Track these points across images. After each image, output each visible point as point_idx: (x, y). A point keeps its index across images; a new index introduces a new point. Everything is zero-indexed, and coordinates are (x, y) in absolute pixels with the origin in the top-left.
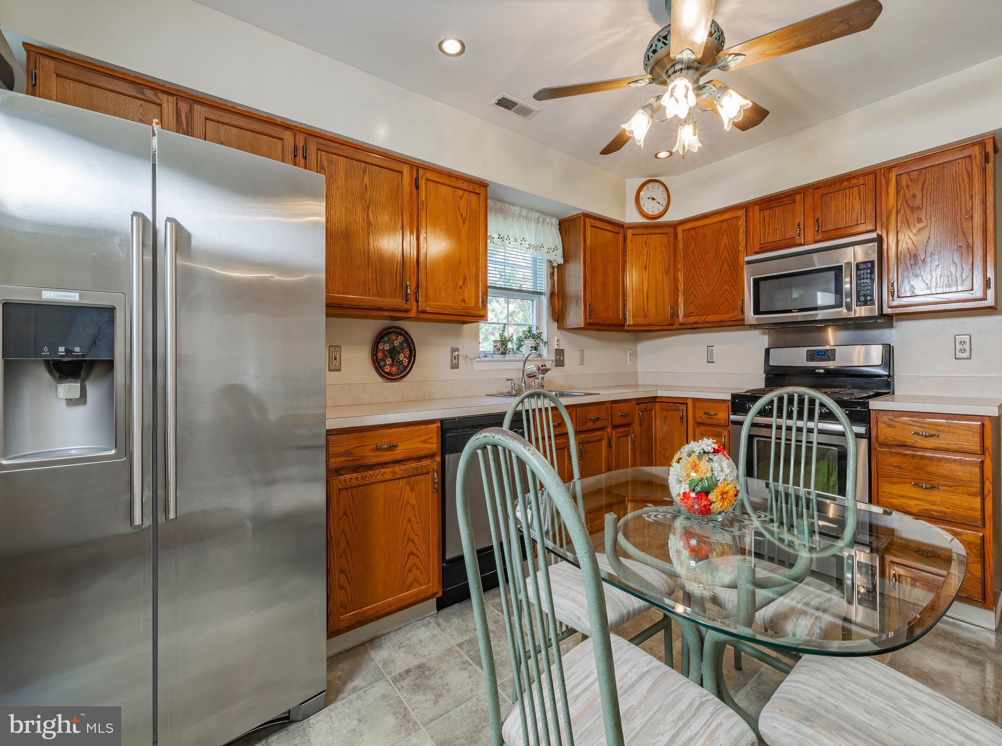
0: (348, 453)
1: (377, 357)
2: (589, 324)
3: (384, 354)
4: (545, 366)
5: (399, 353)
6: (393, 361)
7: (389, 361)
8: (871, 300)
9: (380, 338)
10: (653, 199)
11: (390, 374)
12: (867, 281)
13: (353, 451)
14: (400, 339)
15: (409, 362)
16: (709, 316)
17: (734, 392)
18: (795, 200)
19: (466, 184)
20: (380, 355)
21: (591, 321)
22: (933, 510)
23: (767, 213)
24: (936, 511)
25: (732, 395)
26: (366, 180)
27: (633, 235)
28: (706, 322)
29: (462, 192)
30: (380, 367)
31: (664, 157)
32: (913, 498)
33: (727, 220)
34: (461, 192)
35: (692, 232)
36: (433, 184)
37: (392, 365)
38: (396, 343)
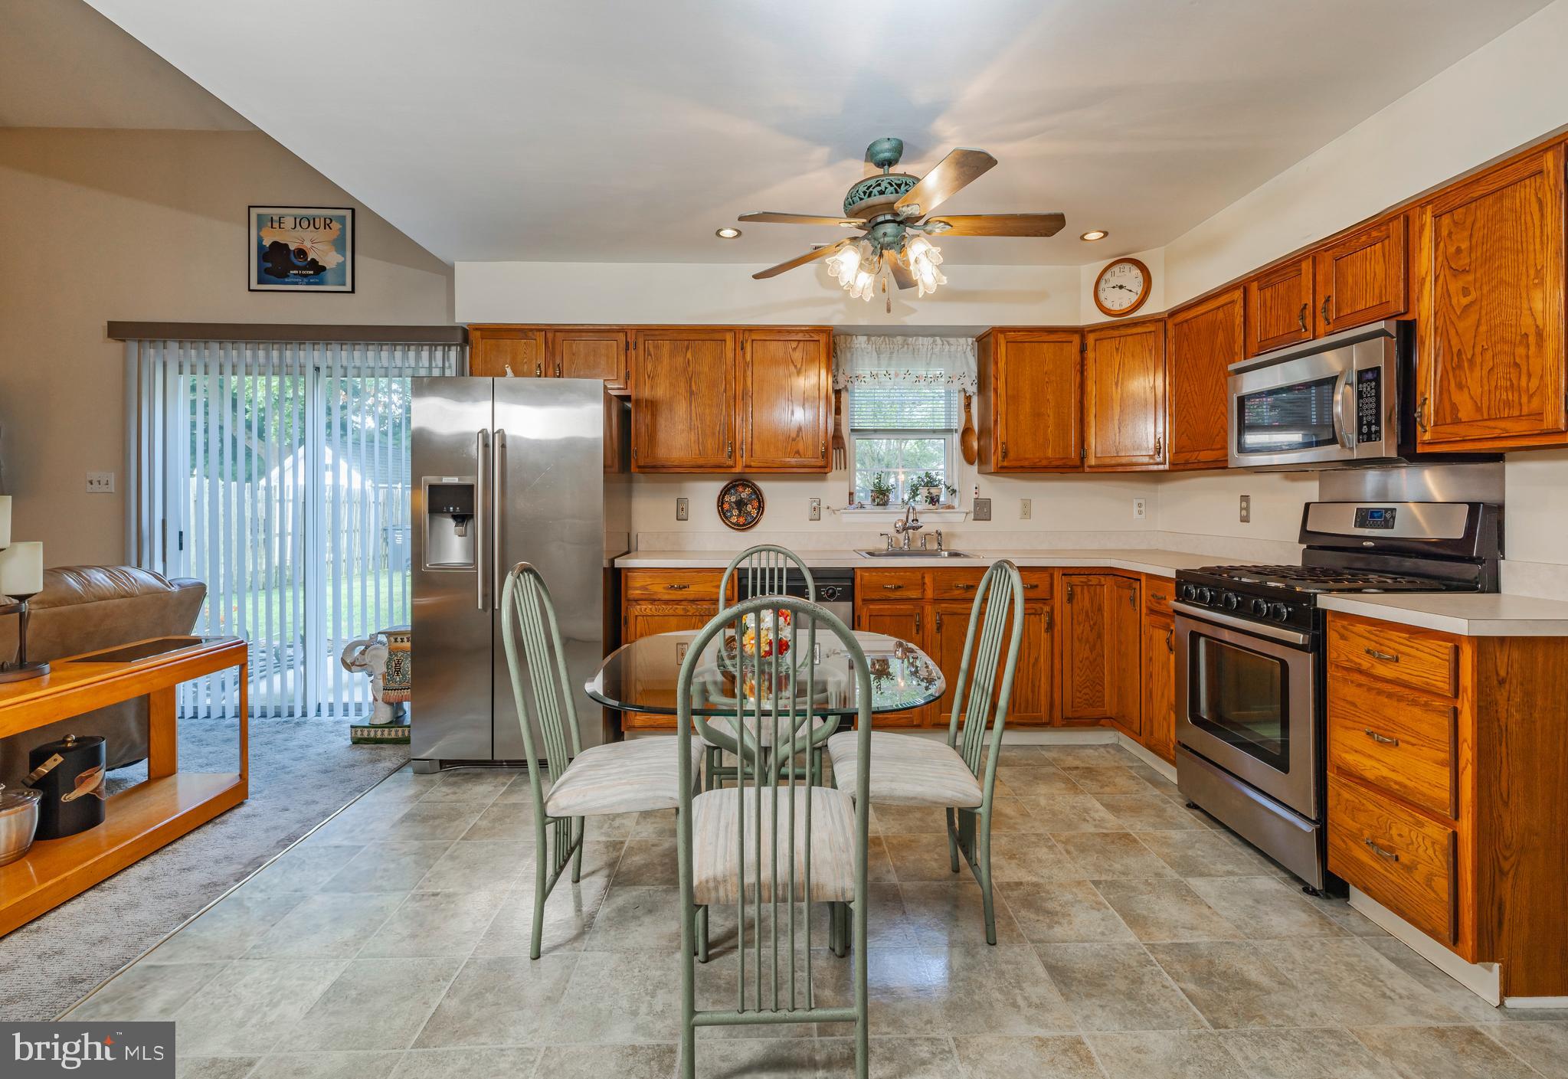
0: (644, 588)
1: (722, 509)
2: (1002, 467)
3: (730, 505)
4: (917, 520)
5: (746, 504)
6: (740, 512)
7: (735, 512)
8: (1376, 432)
9: (725, 491)
10: (1121, 287)
11: (737, 524)
12: (1371, 400)
13: (649, 587)
14: (748, 491)
15: (758, 513)
16: (1201, 453)
17: (1181, 568)
18: (1300, 270)
19: (801, 335)
20: (726, 506)
21: (1005, 464)
22: (1392, 780)
23: (1268, 293)
24: (1396, 783)
25: (1178, 572)
26: (689, 355)
27: (1096, 340)
28: (1199, 462)
29: (796, 343)
30: (726, 518)
31: (1094, 238)
32: (1370, 757)
33: (1222, 306)
34: (794, 345)
35: (1185, 325)
36: (759, 342)
37: (739, 516)
38: (744, 495)
